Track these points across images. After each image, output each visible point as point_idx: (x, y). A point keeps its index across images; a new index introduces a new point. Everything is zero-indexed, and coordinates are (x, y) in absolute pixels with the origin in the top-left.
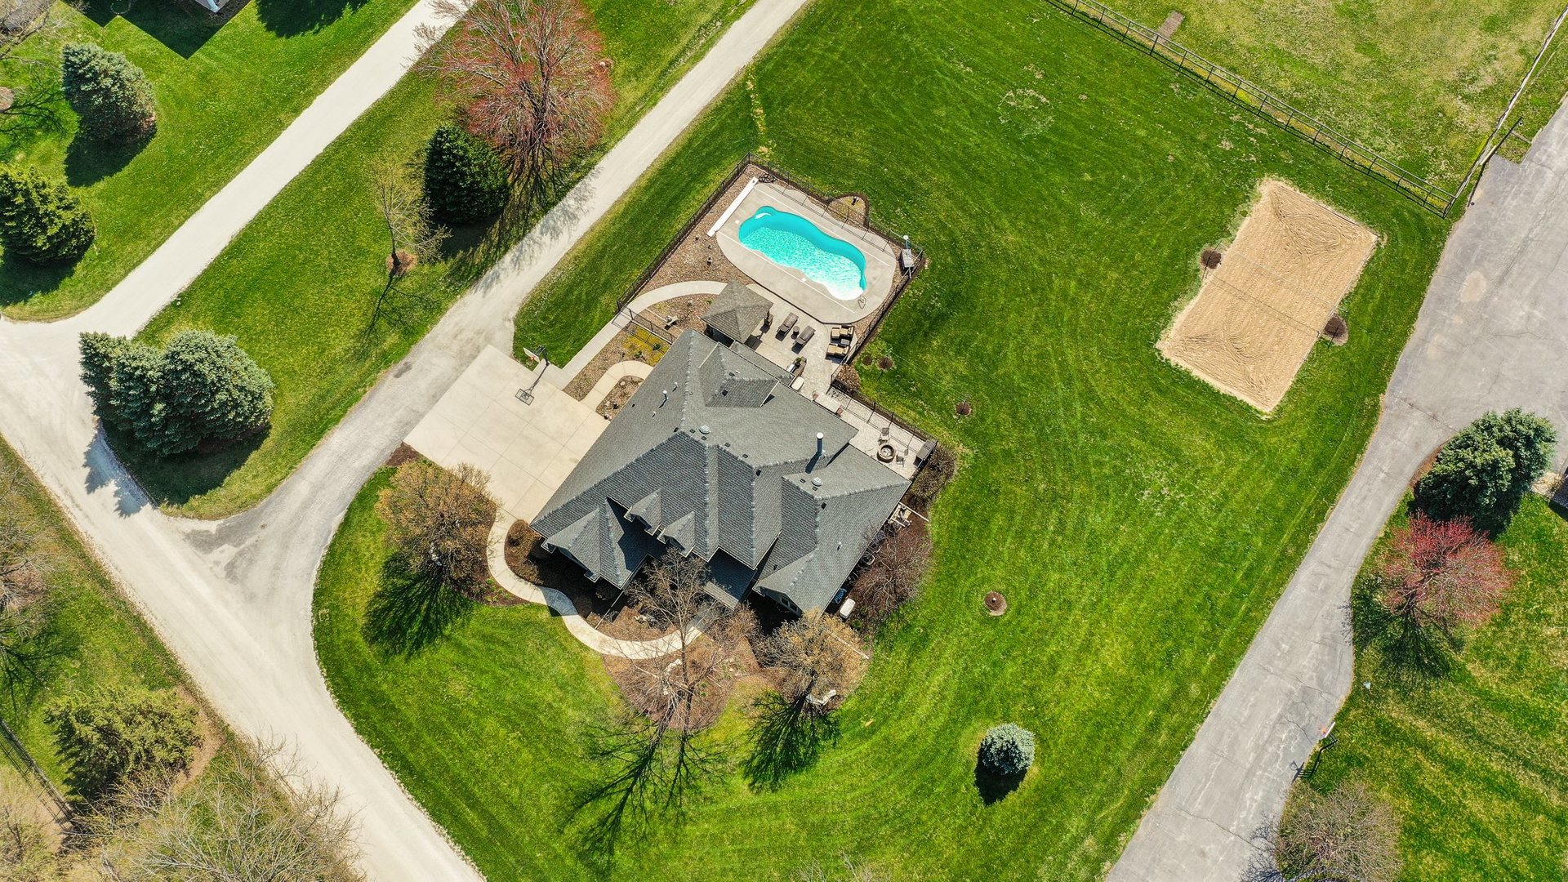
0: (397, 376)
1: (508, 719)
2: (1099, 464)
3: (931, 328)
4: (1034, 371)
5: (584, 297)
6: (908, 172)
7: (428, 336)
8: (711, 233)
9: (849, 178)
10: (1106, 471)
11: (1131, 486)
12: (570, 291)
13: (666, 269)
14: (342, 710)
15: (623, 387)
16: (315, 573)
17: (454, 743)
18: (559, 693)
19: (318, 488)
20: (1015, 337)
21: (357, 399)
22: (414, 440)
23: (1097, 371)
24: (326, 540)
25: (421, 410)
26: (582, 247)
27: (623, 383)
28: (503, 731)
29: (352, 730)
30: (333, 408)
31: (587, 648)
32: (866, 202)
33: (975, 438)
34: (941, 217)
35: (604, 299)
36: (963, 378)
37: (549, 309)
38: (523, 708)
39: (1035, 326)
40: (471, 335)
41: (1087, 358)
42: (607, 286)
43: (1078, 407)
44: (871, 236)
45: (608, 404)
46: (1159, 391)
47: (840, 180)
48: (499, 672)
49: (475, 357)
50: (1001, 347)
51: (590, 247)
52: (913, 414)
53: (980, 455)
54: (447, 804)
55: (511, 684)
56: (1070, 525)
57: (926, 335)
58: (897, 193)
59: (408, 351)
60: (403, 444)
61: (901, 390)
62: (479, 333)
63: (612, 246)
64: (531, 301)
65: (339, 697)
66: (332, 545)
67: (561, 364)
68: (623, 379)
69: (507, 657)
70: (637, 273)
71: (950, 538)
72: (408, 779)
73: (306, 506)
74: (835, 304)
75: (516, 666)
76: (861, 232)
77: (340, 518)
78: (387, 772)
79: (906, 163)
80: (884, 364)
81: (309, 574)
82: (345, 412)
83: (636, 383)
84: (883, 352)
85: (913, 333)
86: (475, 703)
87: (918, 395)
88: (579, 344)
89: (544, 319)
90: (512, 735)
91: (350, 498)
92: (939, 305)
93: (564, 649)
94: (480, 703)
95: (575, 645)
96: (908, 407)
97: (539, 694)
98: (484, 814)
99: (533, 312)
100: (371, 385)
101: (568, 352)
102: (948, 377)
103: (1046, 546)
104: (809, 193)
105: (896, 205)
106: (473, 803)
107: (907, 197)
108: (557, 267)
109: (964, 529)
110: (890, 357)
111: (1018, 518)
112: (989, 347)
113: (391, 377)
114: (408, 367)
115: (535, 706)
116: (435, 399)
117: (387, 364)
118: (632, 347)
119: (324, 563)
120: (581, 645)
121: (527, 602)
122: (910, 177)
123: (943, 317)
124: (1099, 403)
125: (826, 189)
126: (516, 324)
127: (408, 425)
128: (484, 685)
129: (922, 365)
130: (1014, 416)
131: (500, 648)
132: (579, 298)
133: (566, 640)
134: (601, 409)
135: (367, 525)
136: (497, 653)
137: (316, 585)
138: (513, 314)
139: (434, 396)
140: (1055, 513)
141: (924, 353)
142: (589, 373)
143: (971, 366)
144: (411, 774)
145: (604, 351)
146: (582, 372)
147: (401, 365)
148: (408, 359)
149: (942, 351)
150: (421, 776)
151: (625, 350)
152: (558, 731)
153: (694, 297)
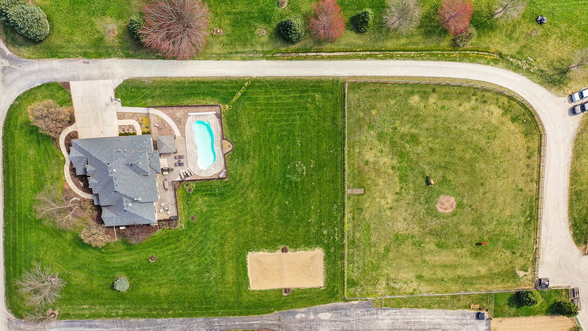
0: (84, 62)
1: (35, 170)
2: (206, 259)
3: (209, 194)
4: (218, 228)
5: (145, 94)
6: (251, 153)
7: (100, 60)
8: (189, 114)
9: (236, 138)
10: (205, 262)
11: (206, 270)
12: (144, 88)
13: (170, 110)
14: (3, 130)
15: (130, 128)
16: (22, 92)
17: (20, 163)
18: (50, 177)
19: (40, 71)
20: (223, 217)
21: (69, 57)
22: (73, 84)
23: (230, 243)
24: (32, 86)
25: (81, 78)
26: (159, 79)
27: (131, 127)
28: (32, 171)
29: (2, 136)
30: (62, 53)
31: (64, 175)
32: (232, 149)
33: (188, 226)
34: (244, 173)
35: (149, 100)
36: (202, 212)
37: (135, 87)
38: (40, 172)
39: (231, 220)
40: (110, 72)
41: (232, 238)
42: (153, 97)
43: (217, 244)
44: (222, 159)
45: (123, 127)
46: (237, 261)
47: (234, 136)
48: (42, 159)
49: (105, 79)
50: (218, 215)
51: (160, 82)
52: (182, 207)
53: (185, 231)
54: (8, 173)
55: (42, 164)
56: (185, 263)
57: (206, 194)
58: (242, 156)
59: (92, 59)
60: (69, 82)
61: (186, 199)
62: (112, 74)
63: (166, 88)
64: (132, 80)
65: (5, 126)
66: (32, 89)
67: (123, 105)
68: (132, 126)
69: (46, 158)
70: (163, 103)
71: (159, 238)
72: (5, 159)
73: (33, 72)
74: (195, 164)
75: (47, 162)
76: (221, 155)
77: (39, 84)
78: (2, 153)
79: (254, 150)
80: (189, 190)
81: (21, 90)
82: (63, 58)
83: (134, 130)
84: (193, 187)
85: (204, 191)
86: (32, 160)
87: (188, 204)
88: (131, 105)
89: (131, 88)
90: (33, 175)
91: (45, 82)
92: (217, 191)
93: (60, 170)
94: (33, 161)
95: (62, 172)
96: (183, 205)
97: (46, 173)
98: (14, 183)
99: (131, 83)
100: (75, 57)
101: (127, 104)
102: (199, 208)
103: (175, 261)
104: (222, 132)
105: (238, 158)
106: (14, 178)
107: (243, 159)
108: (148, 78)
109: (164, 240)
110: (192, 190)
111: (177, 250)
112: (215, 213)
113: (82, 61)
114: (88, 63)
115: (43, 174)
116: (87, 79)
117: (84, 56)
118: (142, 120)
119: (27, 91)
120: (64, 173)
121: (61, 151)
122: (251, 155)
123: (214, 195)
124: (222, 249)
125: (228, 135)
126: (123, 82)
127: (75, 79)
128: (37, 158)
129: (197, 199)
130: (202, 232)
131: (47, 154)
132: (144, 93)
133: (62, 169)
134: (120, 127)
135: (44, 93)
136: (45, 155)
137: (20, 94)
138: (125, 78)
139: (87, 78)
140: (185, 258)
141: (200, 198)
142: (126, 115)
143: (206, 212)
144: (6, 159)
145: (135, 114)
146: (125, 113)
147: (87, 60)
148: (90, 61)
149: (205, 202)
150: (8, 161)
151: (140, 119)
152: (43, 184)
153: (169, 125)
